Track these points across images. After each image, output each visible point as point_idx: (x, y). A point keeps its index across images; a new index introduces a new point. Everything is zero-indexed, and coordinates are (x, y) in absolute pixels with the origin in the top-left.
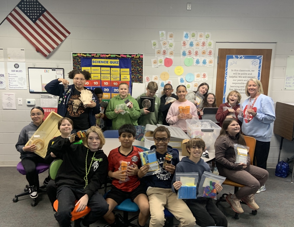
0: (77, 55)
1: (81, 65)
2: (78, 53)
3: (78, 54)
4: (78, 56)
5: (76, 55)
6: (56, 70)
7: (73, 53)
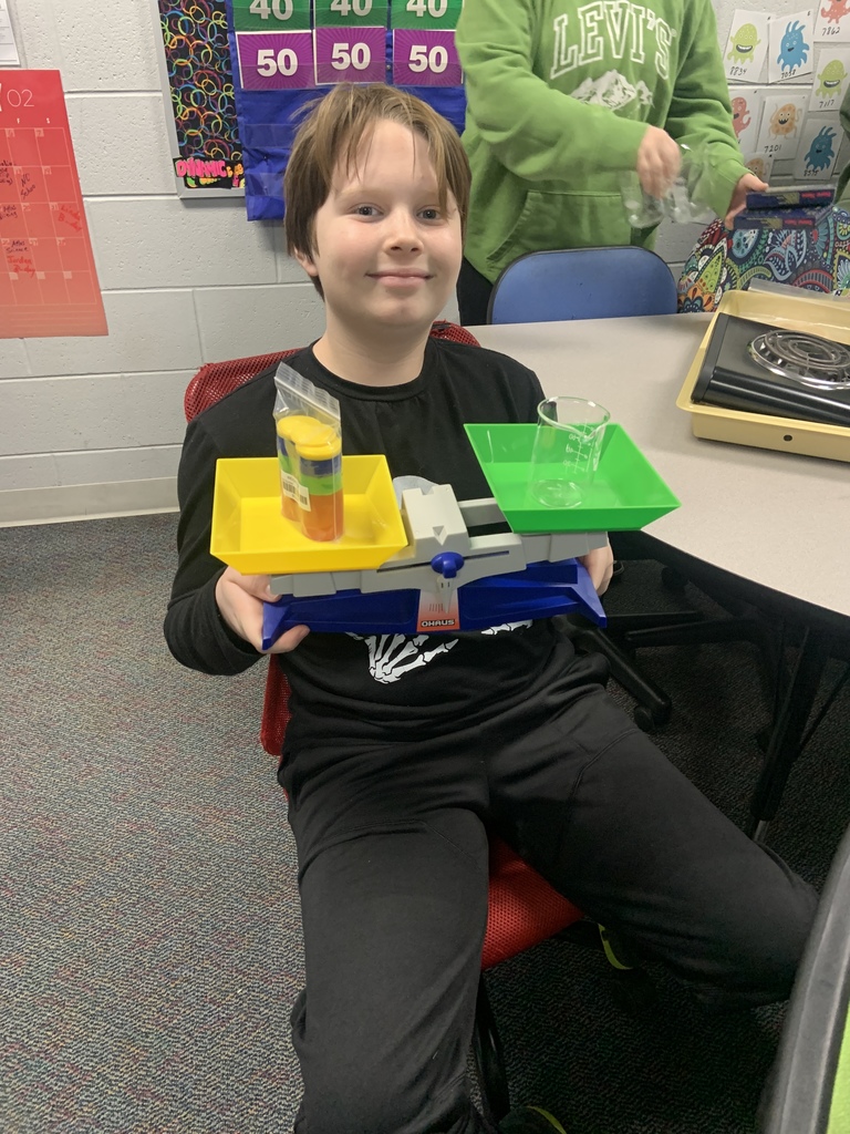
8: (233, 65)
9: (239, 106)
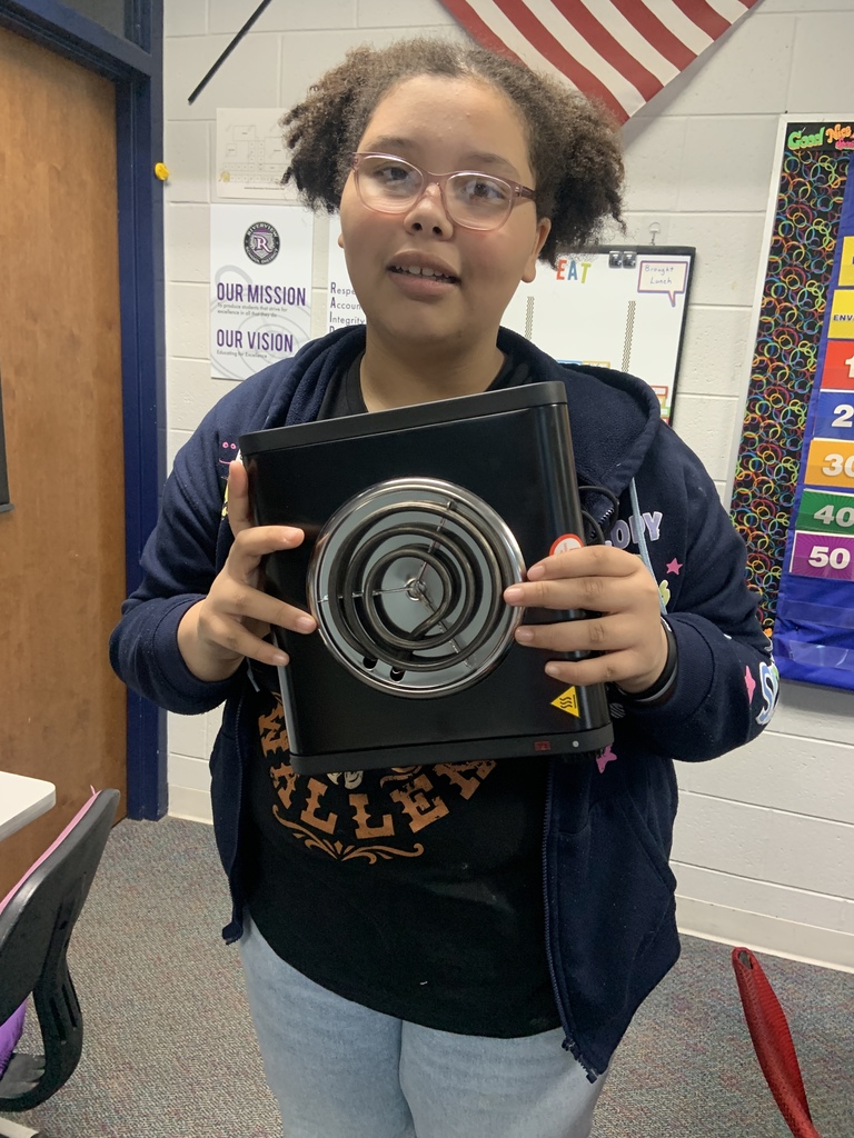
0: (820, 136)
1: (842, 217)
2: (832, 125)
3: (834, 134)
4: (828, 149)
5: (815, 140)
6: (640, 258)
7: (792, 127)
8: (787, 554)
9: (783, 585)
